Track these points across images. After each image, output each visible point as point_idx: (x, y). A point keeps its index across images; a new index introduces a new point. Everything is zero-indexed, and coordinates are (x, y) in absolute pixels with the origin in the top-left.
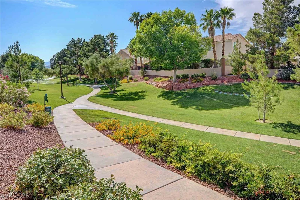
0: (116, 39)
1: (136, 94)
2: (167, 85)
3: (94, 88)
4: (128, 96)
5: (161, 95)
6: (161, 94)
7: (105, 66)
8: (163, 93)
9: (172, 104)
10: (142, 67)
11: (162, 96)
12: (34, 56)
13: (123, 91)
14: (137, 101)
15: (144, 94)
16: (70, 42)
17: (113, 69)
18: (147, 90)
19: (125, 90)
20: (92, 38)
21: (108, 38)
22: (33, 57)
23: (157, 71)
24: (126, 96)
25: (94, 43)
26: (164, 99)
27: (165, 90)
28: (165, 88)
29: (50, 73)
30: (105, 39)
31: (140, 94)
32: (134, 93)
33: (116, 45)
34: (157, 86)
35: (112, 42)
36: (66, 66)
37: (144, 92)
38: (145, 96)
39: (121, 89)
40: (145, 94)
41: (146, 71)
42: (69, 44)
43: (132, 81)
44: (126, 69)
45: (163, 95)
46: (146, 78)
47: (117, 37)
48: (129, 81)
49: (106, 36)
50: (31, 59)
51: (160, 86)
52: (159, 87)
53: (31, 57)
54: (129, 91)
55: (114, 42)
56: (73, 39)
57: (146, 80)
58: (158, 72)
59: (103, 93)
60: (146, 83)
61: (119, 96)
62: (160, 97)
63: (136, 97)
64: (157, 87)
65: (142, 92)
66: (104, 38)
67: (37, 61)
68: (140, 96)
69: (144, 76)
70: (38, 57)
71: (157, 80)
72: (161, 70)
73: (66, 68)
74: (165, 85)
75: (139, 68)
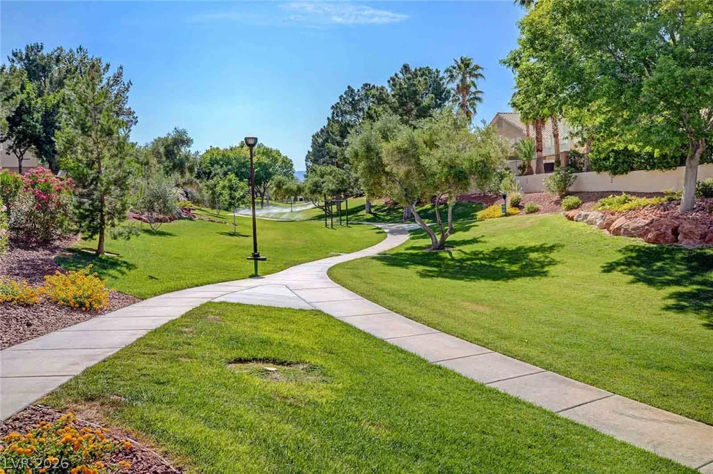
0: (476, 76)
1: (516, 255)
2: (652, 222)
3: (392, 232)
4: (483, 262)
5: (618, 264)
6: (619, 257)
7: (406, 151)
8: (630, 254)
9: (668, 308)
10: (558, 162)
11: (623, 267)
12: (267, 149)
13: (475, 245)
14: (511, 283)
15: (547, 258)
16: (341, 97)
17: (431, 160)
18: (562, 243)
19: (485, 242)
20: (396, 75)
21: (452, 76)
22: (265, 150)
23: (615, 174)
24: (478, 262)
25: (400, 89)
26: (633, 282)
27: (640, 242)
28: (640, 236)
29: (291, 190)
30: (441, 79)
31: (533, 255)
32: (512, 252)
33: (479, 99)
34: (607, 226)
35: (464, 88)
36: (328, 169)
37: (552, 248)
38: (552, 263)
39: (469, 239)
40: (553, 255)
41: (574, 175)
42: (338, 103)
43: (517, 211)
44: (479, 159)
45: (628, 263)
46: (572, 200)
47: (479, 71)
48: (510, 210)
49: (446, 71)
50: (260, 155)
51: (619, 229)
52: (617, 232)
53: (261, 151)
54: (498, 245)
55: (473, 89)
56: (349, 87)
57: (570, 208)
58: (619, 178)
59: (407, 249)
60: (566, 216)
61: (453, 259)
62: (615, 273)
63: (515, 268)
64: (606, 231)
65: (541, 249)
66: (437, 77)
67: (276, 160)
68: (530, 264)
69: (565, 193)
70: (278, 152)
71: (610, 204)
72: (633, 169)
73: (330, 175)
74: (641, 222)
75: (549, 168)
